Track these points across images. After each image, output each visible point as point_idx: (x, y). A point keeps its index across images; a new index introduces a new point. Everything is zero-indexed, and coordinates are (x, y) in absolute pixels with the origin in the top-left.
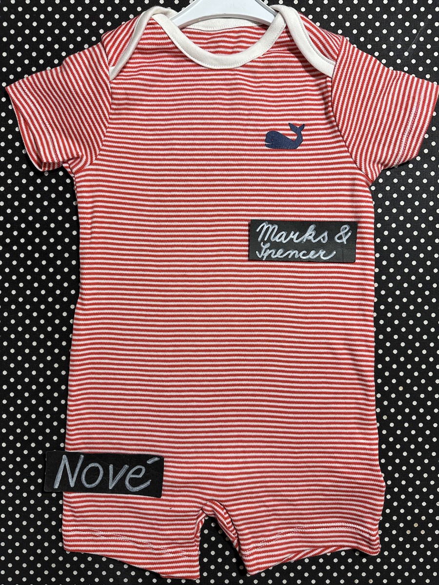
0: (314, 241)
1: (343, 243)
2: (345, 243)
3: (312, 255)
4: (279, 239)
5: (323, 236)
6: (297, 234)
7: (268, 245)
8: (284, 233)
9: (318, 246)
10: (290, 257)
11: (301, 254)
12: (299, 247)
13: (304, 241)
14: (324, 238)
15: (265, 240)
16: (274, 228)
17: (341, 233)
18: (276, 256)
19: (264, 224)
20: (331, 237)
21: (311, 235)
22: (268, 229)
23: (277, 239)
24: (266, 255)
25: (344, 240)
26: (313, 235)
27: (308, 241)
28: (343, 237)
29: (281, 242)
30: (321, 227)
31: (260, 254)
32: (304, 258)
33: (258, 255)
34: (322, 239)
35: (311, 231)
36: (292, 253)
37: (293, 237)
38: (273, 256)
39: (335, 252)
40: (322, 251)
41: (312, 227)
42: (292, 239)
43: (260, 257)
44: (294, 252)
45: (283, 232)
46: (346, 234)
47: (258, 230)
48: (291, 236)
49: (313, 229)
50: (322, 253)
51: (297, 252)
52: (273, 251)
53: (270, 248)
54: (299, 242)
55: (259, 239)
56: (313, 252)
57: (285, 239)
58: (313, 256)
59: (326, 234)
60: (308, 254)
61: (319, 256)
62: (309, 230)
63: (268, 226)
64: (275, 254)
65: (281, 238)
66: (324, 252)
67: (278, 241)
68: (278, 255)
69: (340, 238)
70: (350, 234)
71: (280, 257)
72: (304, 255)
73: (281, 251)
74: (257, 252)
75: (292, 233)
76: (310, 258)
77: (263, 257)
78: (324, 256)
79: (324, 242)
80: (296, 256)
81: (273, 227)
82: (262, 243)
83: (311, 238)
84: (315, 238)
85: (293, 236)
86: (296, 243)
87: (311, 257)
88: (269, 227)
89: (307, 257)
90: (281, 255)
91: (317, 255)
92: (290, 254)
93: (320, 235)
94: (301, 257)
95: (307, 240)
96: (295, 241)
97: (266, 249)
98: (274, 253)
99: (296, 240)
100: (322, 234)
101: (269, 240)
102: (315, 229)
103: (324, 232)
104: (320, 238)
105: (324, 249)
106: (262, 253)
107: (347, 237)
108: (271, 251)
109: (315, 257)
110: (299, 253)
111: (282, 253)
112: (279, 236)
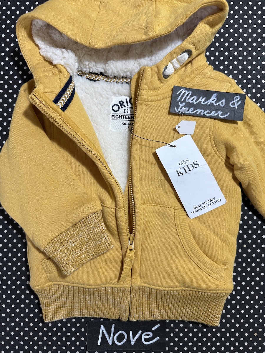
0: (215, 105)
1: (235, 107)
2: (237, 108)
4: (192, 101)
5: (222, 101)
6: (204, 98)
7: (184, 104)
8: (195, 97)
9: (218, 108)
10: (198, 113)
11: (206, 112)
12: (205, 107)
13: (209, 104)
14: (222, 103)
15: (182, 100)
16: (189, 93)
17: (234, 101)
18: (188, 112)
19: (183, 89)
20: (227, 103)
21: (213, 100)
22: (185, 93)
23: (190, 101)
24: (182, 110)
26: (215, 100)
28: (235, 103)
29: (193, 103)
30: (221, 95)
31: (177, 109)
32: (207, 115)
33: (176, 110)
34: (221, 104)
35: (214, 98)
36: (199, 111)
37: (201, 100)
38: (186, 112)
39: (229, 114)
40: (220, 112)
41: (215, 95)
42: (200, 102)
43: (177, 111)
44: (201, 111)
46: (238, 102)
47: (178, 93)
48: (200, 100)
50: (220, 113)
51: (203, 111)
52: (187, 109)
53: (185, 106)
54: (205, 105)
55: (178, 100)
56: (214, 112)
57: (196, 101)
58: (214, 114)
59: (224, 101)
60: (210, 113)
61: (218, 115)
62: (212, 97)
64: (188, 110)
65: (193, 100)
66: (222, 112)
67: (190, 102)
69: (233, 104)
70: (240, 102)
72: (208, 113)
73: (192, 109)
74: (175, 108)
75: (201, 98)
76: (211, 116)
77: (179, 112)
78: (222, 115)
79: (222, 106)
80: (202, 114)
81: (189, 92)
82: (180, 102)
83: (214, 102)
84: (216, 102)
85: (202, 100)
86: (203, 105)
88: (185, 92)
89: (210, 115)
90: (191, 112)
91: (217, 114)
92: (198, 111)
93: (220, 101)
94: (205, 114)
95: (211, 103)
96: (202, 103)
97: (182, 107)
98: (187, 110)
99: (204, 102)
100: (221, 100)
101: (185, 101)
102: (217, 97)
103: (223, 99)
106: (179, 109)
107: (238, 104)
108: (185, 108)
109: (215, 115)
110: (204, 112)
111: (192, 110)
112: (192, 98)
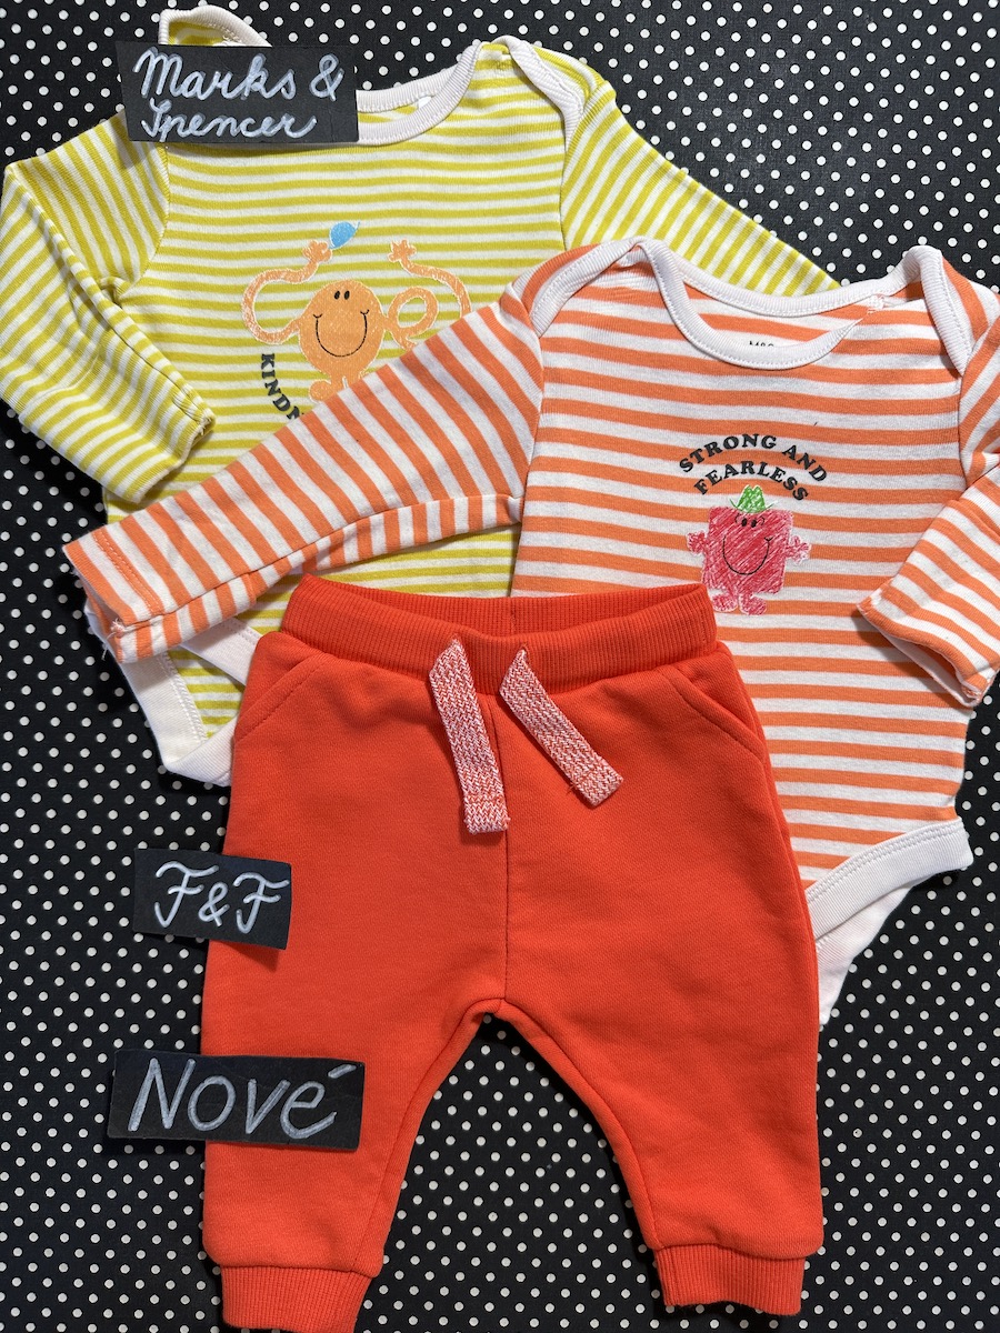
0: (267, 95)
1: (329, 97)
2: (334, 98)
3: (267, 127)
4: (190, 89)
5: (283, 81)
6: (228, 77)
7: (166, 105)
8: (199, 77)
9: (277, 107)
10: (219, 133)
11: (243, 126)
12: (237, 109)
13: (246, 94)
14: (286, 86)
15: (159, 92)
16: (174, 64)
17: (323, 75)
18: (188, 132)
19: (149, 53)
20: (302, 85)
21: (258, 80)
22: (160, 65)
23: (183, 90)
24: (165, 129)
25: (331, 91)
26: (263, 80)
27: (255, 95)
28: (327, 83)
29: (195, 98)
30: (277, 60)
31: (152, 127)
32: (250, 134)
33: (147, 129)
34: (283, 90)
35: (256, 72)
36: (222, 123)
37: (219, 85)
38: (180, 132)
39: (314, 120)
40: (288, 119)
41: (258, 60)
42: (217, 91)
43: (153, 134)
44: (228, 121)
45: (196, 74)
46: (333, 75)
47: (137, 69)
48: (215, 83)
49: (261, 64)
50: (287, 122)
51: (233, 121)
52: (181, 120)
53: (172, 113)
54: (235, 99)
55: (144, 92)
56: (267, 121)
57: (203, 91)
58: (268, 130)
59: (289, 77)
60: (257, 125)
61: (282, 130)
62: (252, 69)
63: (158, 59)
64: (186, 127)
65: (193, 87)
66: (293, 120)
67: (187, 95)
68: (193, 129)
69: (321, 86)
70: (340, 76)
71: (197, 133)
72: (249, 128)
73: (197, 120)
74: (143, 123)
75: (217, 75)
76: (262, 136)
77: (159, 134)
78: (293, 129)
79: (289, 97)
80: (234, 131)
81: (172, 61)
82: (152, 101)
83: (259, 86)
84: (268, 87)
85: (220, 82)
86: (229, 99)
87: (265, 132)
88: (161, 62)
89: (258, 132)
90: (200, 129)
91: (278, 128)
92: (218, 126)
93: (277, 80)
94: (243, 133)
95: (251, 92)
96: (225, 95)
97: (164, 115)
98: (182, 125)
99: (229, 90)
100: (282, 77)
101: (166, 94)
102: (265, 66)
103: (285, 73)
104: (279, 86)
105: (291, 114)
106: (156, 124)
107: (336, 84)
108: (175, 120)
109: (274, 131)
110: (238, 124)
111: (199, 124)
112: (187, 82)
